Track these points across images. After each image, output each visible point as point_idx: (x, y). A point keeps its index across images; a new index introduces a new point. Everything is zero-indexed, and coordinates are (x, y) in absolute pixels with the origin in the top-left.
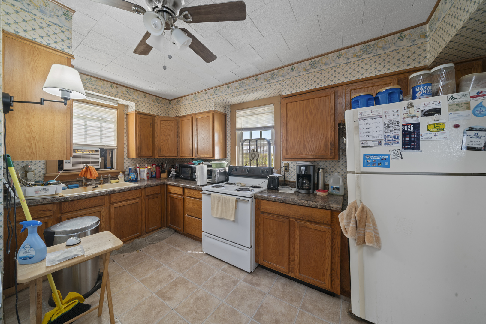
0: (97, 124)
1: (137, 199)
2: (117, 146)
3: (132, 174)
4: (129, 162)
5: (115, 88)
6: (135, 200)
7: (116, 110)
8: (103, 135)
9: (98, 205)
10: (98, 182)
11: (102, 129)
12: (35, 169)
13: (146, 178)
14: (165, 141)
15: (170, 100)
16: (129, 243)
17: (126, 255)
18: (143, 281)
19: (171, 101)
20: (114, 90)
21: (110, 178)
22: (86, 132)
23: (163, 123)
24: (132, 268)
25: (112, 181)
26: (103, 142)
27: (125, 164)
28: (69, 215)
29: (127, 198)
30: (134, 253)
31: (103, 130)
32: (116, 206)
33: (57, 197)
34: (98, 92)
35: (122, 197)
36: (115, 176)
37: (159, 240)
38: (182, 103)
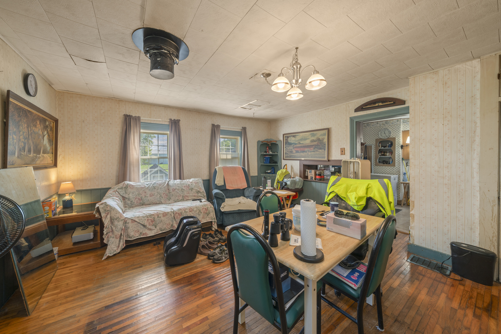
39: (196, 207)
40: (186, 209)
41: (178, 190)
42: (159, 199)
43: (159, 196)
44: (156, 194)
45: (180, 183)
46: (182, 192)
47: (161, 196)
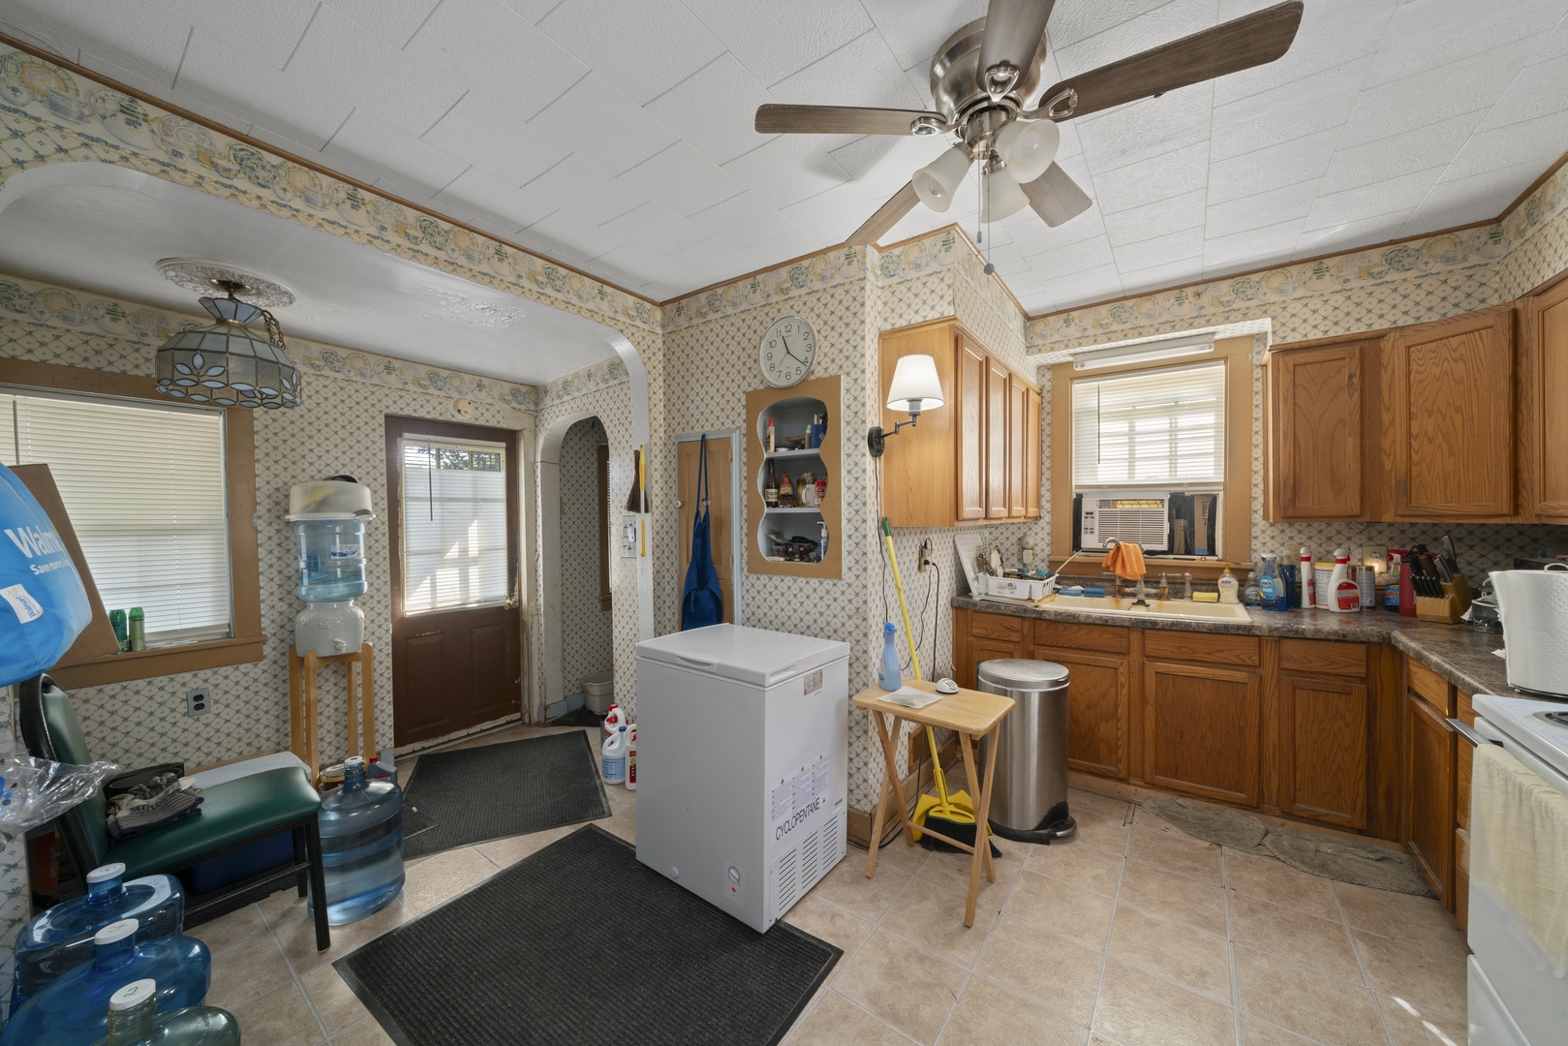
0: (1163, 423)
1: (1241, 671)
2: (1224, 484)
3: (1265, 581)
4: (1273, 538)
5: (1191, 299)
6: (1231, 673)
7: (1221, 365)
8: (1179, 453)
9: (1111, 650)
10: (1153, 591)
11: (1176, 435)
12: (1036, 545)
13: (1333, 605)
14: (1430, 442)
15: (1498, 220)
16: (1208, 809)
17: (1174, 831)
18: (1122, 911)
19: (1504, 223)
20: (1187, 309)
21: (1192, 584)
22: (1132, 452)
23: (1420, 355)
24: (1142, 868)
25: (1196, 594)
26: (1178, 473)
27: (1256, 544)
28: (1048, 652)
29: (1199, 656)
30: (1199, 842)
31: (1179, 437)
32: (1161, 671)
33: (1030, 605)
34: (1140, 335)
35: (1180, 647)
36: (1208, 582)
37: (1322, 868)
38: (1552, 206)
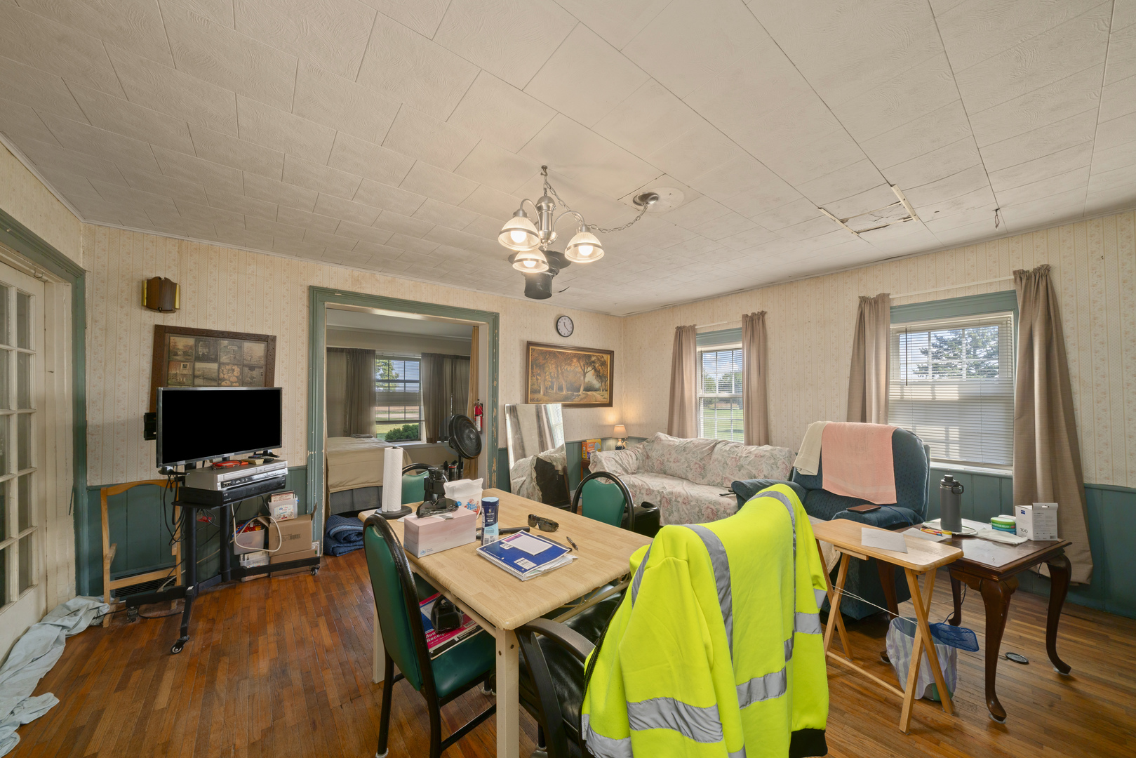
39: (697, 500)
40: (680, 496)
41: (719, 462)
42: (684, 471)
43: (686, 465)
44: (682, 461)
45: (729, 450)
46: (722, 468)
47: (689, 466)
